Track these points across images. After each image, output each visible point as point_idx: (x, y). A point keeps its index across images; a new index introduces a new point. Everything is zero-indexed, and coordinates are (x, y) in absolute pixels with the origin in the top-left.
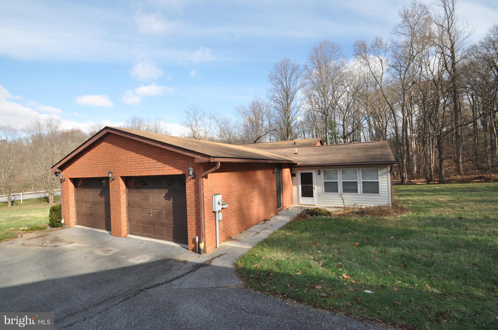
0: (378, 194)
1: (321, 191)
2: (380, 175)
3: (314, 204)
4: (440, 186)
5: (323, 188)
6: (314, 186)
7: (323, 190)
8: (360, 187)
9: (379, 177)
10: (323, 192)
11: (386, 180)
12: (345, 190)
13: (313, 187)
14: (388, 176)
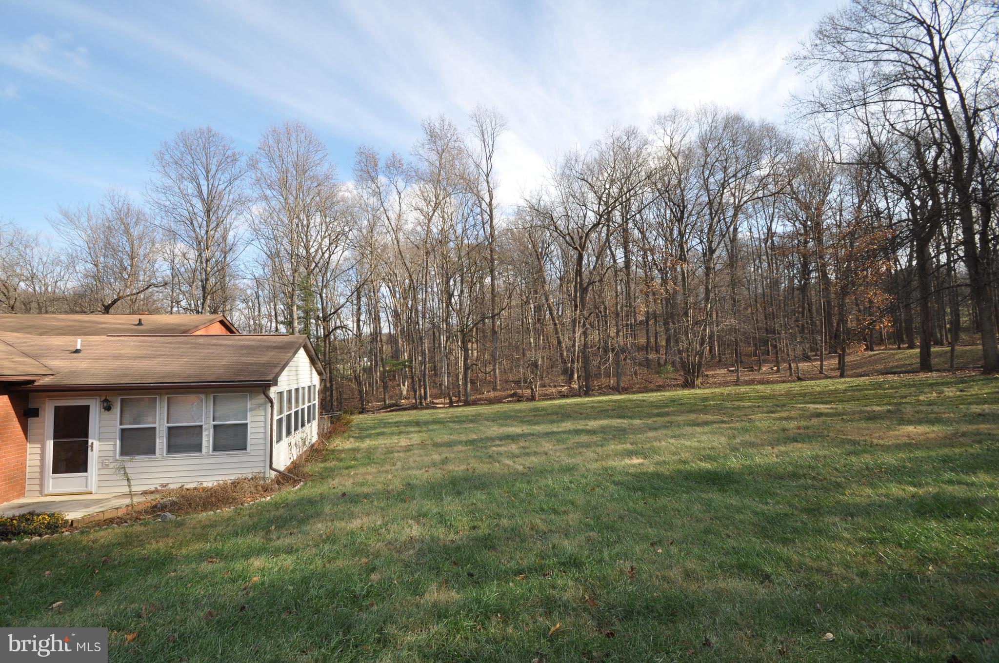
0: (244, 452)
1: (111, 454)
2: (251, 410)
3: (89, 490)
4: (408, 415)
5: (115, 444)
6: (90, 441)
7: (115, 450)
8: (207, 439)
9: (249, 414)
10: (115, 456)
11: (262, 419)
12: (172, 448)
13: (90, 444)
14: (265, 410)
